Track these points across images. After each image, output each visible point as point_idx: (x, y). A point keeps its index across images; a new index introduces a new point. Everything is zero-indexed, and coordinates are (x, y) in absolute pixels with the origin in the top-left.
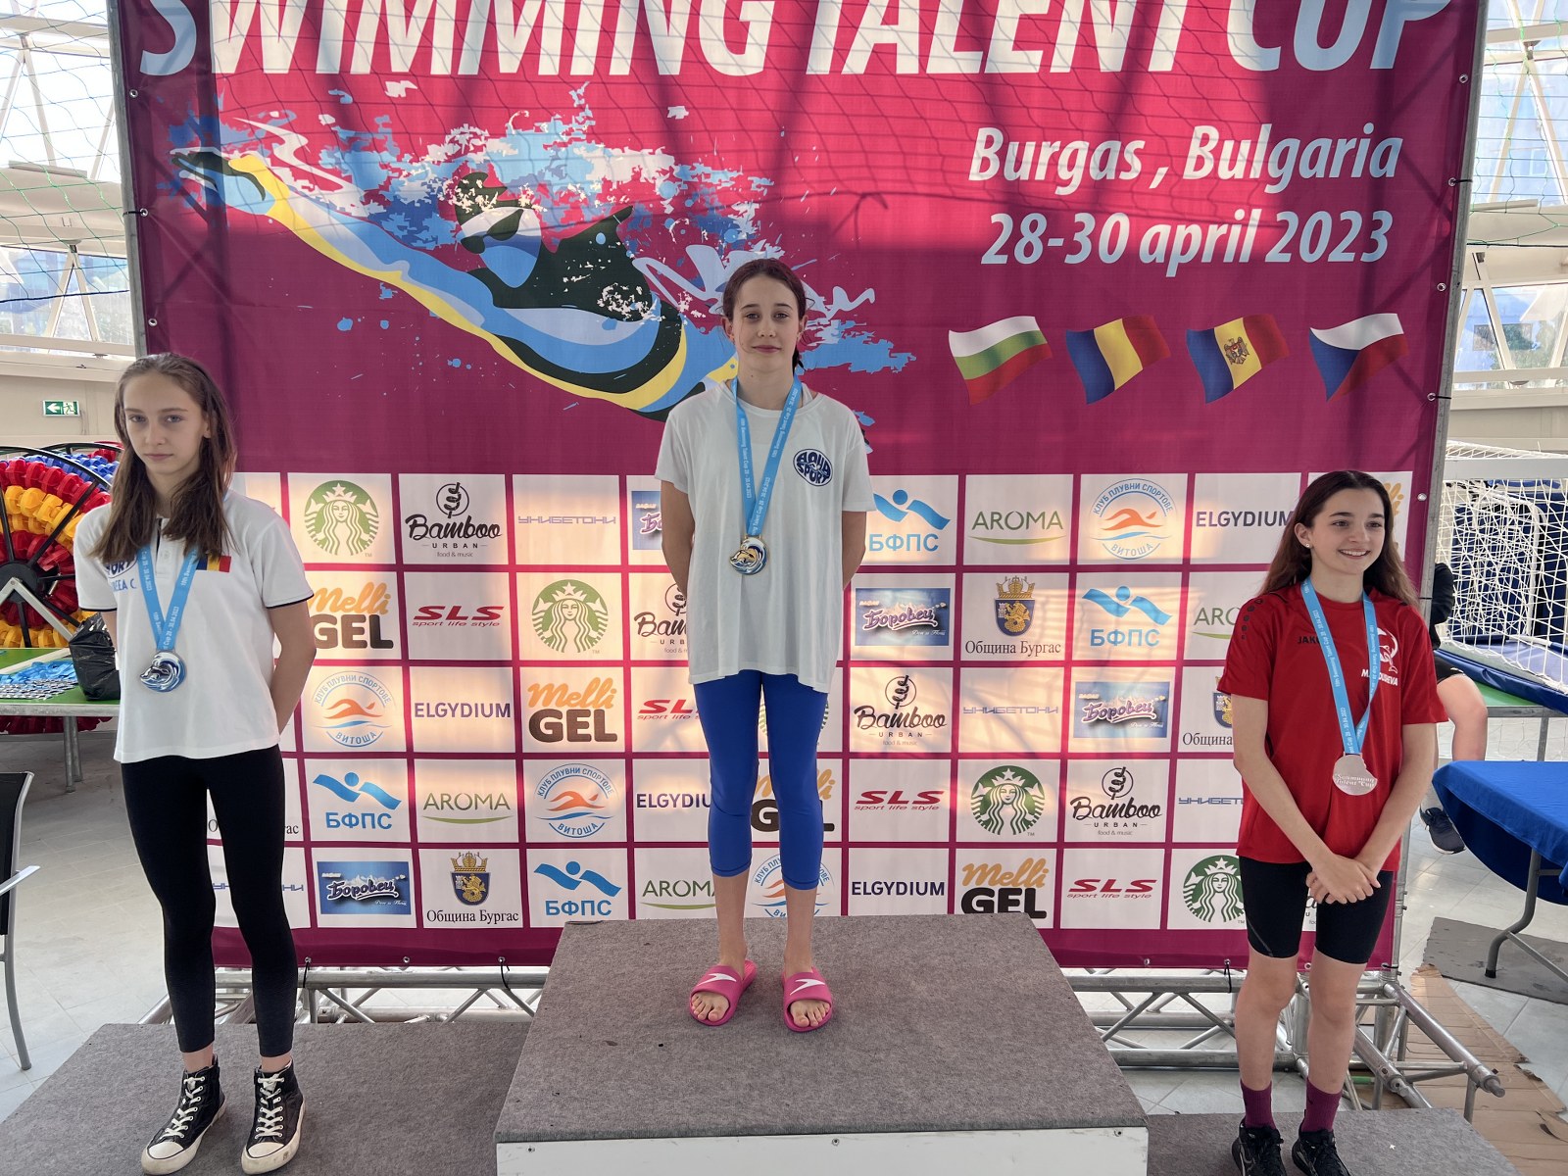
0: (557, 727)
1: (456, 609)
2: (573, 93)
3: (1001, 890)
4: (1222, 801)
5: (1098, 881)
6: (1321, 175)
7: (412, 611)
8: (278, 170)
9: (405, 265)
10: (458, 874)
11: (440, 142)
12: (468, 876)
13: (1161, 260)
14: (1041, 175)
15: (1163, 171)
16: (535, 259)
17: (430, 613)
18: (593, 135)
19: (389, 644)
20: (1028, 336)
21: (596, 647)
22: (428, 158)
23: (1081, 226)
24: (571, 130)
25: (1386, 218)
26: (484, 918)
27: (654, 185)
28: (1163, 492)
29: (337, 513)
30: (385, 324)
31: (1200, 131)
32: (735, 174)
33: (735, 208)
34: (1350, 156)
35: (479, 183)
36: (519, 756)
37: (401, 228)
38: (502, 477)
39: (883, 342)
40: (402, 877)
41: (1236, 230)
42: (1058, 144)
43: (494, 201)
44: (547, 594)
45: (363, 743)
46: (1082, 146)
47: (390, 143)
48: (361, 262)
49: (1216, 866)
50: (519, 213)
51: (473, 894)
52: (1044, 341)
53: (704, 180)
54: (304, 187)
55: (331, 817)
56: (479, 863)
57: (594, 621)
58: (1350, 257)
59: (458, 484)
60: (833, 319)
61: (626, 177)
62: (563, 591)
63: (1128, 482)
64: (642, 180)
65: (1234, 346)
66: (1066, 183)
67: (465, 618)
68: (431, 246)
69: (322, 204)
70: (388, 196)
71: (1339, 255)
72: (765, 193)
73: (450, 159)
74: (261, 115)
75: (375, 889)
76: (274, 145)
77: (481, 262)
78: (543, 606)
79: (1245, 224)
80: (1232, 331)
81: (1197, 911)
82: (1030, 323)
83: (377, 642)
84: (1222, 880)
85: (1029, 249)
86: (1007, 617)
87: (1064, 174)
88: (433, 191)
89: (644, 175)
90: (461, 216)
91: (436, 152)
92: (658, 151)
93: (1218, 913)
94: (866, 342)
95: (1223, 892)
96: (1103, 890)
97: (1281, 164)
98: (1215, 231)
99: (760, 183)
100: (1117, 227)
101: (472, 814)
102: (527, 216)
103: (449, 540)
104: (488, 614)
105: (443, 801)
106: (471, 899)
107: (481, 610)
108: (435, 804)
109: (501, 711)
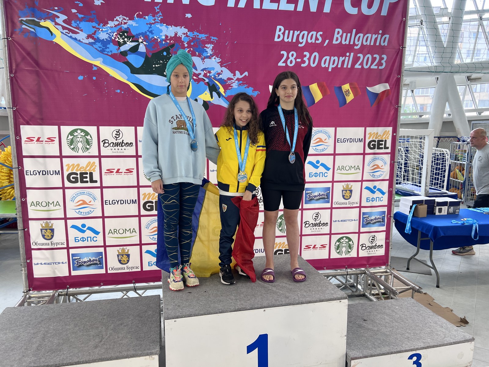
0: (152, 206)
1: (119, 170)
2: (155, 7)
3: (285, 250)
4: (345, 221)
5: (311, 245)
6: (368, 44)
7: (104, 171)
9: (102, 59)
10: (119, 255)
11: (113, 20)
12: (123, 255)
13: (327, 66)
14: (294, 40)
15: (327, 41)
16: (144, 59)
17: (110, 171)
18: (162, 21)
19: (96, 182)
22: (108, 25)
23: (305, 56)
24: (155, 19)
25: (385, 56)
26: (128, 268)
27: (181, 38)
28: (328, 133)
29: (78, 139)
30: (94, 78)
31: (337, 30)
32: (206, 36)
33: (206, 45)
34: (376, 39)
35: (126, 34)
36: (139, 216)
37: (100, 47)
38: (134, 127)
39: (250, 88)
40: (101, 257)
41: (347, 58)
42: (299, 32)
43: (130, 40)
45: (87, 214)
46: (306, 33)
47: (96, 20)
48: (86, 58)
49: (343, 239)
50: (139, 45)
51: (124, 261)
53: (197, 37)
54: (66, 32)
55: (76, 239)
56: (126, 251)
58: (376, 67)
59: (119, 130)
60: (236, 80)
63: (319, 130)
64: (178, 36)
65: (347, 91)
66: (301, 43)
67: (122, 172)
68: (110, 54)
70: (95, 37)
71: (373, 67)
72: (215, 42)
73: (116, 26)
74: (51, 8)
75: (92, 261)
76: (55, 18)
77: (126, 59)
79: (349, 56)
80: (346, 87)
81: (338, 253)
83: (92, 181)
84: (345, 243)
85: (291, 62)
87: (301, 40)
88: (110, 36)
89: (178, 34)
90: (119, 44)
91: (111, 24)
92: (183, 27)
93: (344, 253)
94: (245, 88)
95: (345, 247)
96: (313, 248)
97: (358, 40)
98: (341, 59)
99: (214, 39)
100: (315, 56)
101: (124, 235)
102: (141, 46)
103: (116, 148)
104: (129, 171)
105: (114, 232)
106: (124, 263)
107: (127, 170)
108: (112, 233)
109: (133, 202)
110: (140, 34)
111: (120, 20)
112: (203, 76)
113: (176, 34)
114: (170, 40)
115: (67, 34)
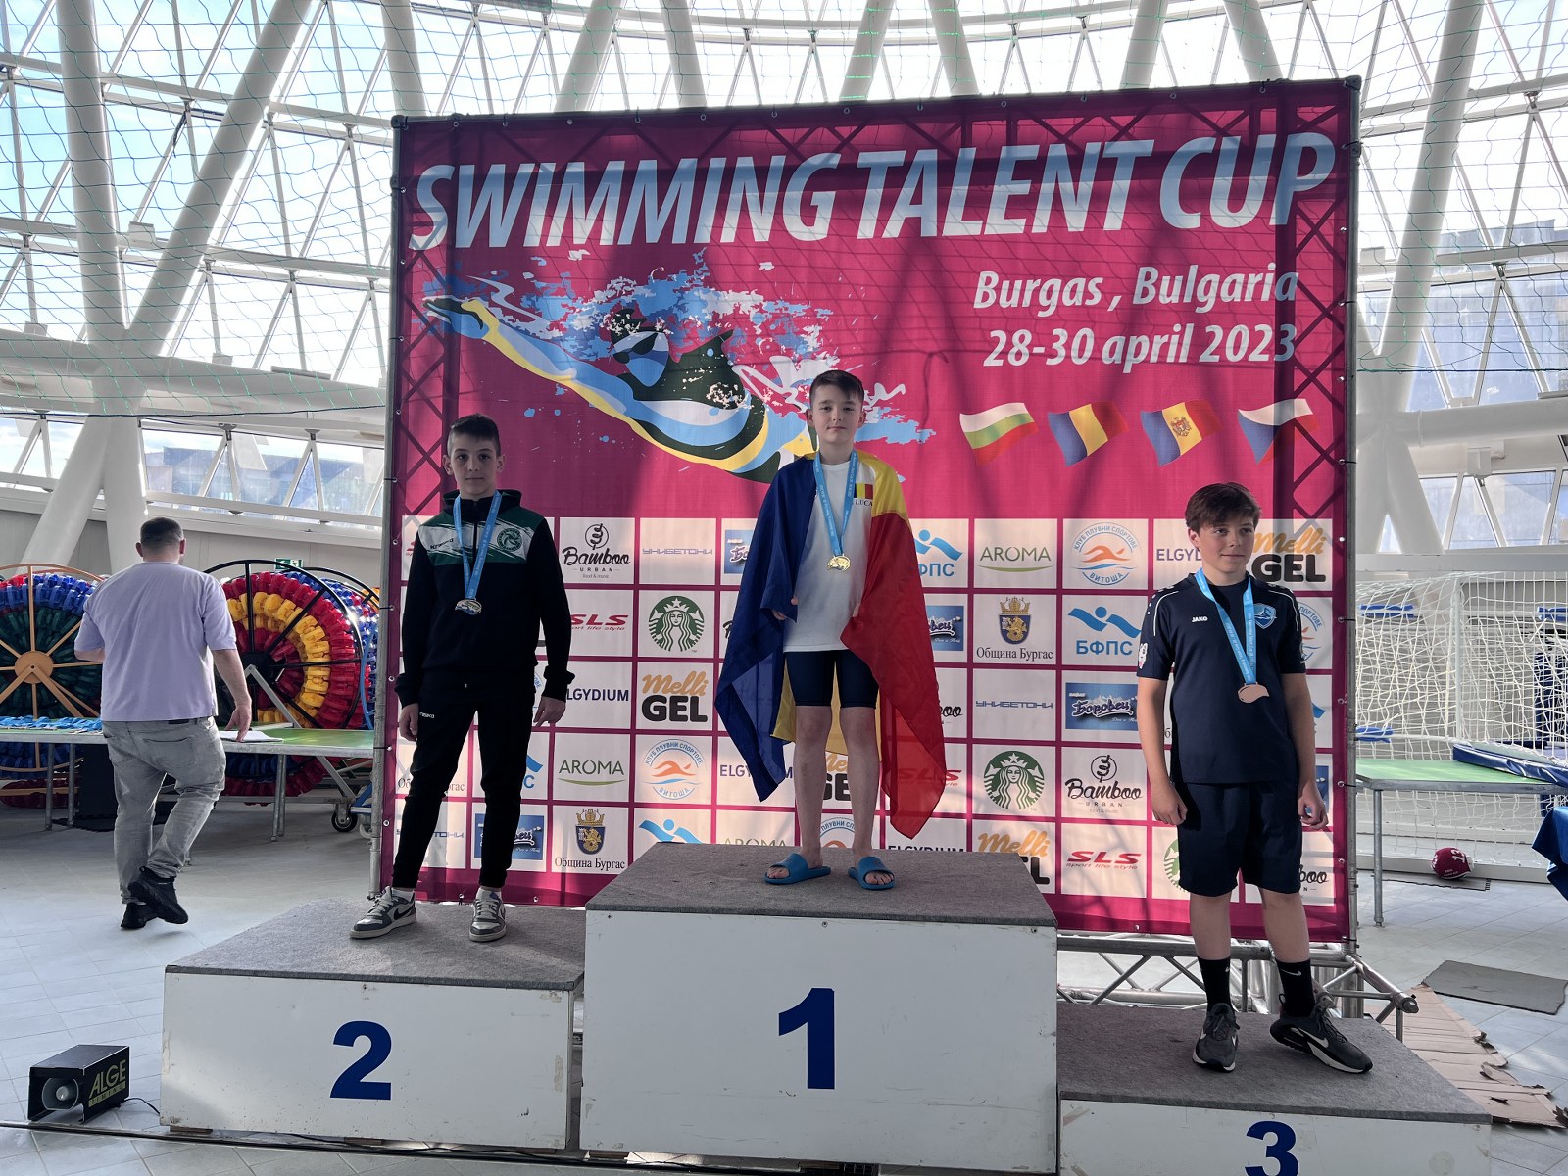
0: (662, 710)
1: (594, 617)
2: (695, 255)
5: (1092, 853)
6: (1238, 299)
8: (492, 309)
9: (574, 371)
10: (581, 828)
11: (603, 289)
12: (588, 829)
13: (1118, 361)
14: (1027, 302)
15: (1116, 300)
16: (664, 367)
17: (575, 620)
18: (708, 283)
20: (1020, 416)
21: (694, 647)
22: (594, 300)
23: (1057, 338)
24: (693, 279)
26: (598, 865)
27: (748, 316)
28: (1129, 533)
30: (557, 412)
31: (1143, 270)
32: (806, 307)
33: (805, 329)
34: (1260, 286)
35: (628, 315)
36: (633, 732)
37: (573, 347)
38: (633, 520)
39: (911, 421)
40: (539, 828)
41: (1175, 339)
42: (1039, 281)
43: (637, 328)
44: (660, 607)
46: (1057, 283)
47: (570, 290)
48: (544, 370)
50: (654, 336)
51: (591, 844)
52: (1032, 421)
53: (784, 311)
54: (509, 320)
56: (597, 818)
57: (694, 627)
58: (1265, 358)
59: (601, 525)
60: (875, 405)
61: (730, 311)
62: (672, 604)
63: (1101, 526)
64: (741, 312)
65: (1179, 423)
66: (1046, 308)
67: (600, 624)
68: (593, 359)
69: (521, 331)
70: (566, 325)
71: (1255, 356)
72: (827, 320)
73: (609, 300)
74: (485, 274)
76: (492, 293)
77: (627, 369)
78: (657, 615)
79: (1182, 334)
80: (1176, 412)
82: (1021, 408)
85: (1019, 355)
86: (1008, 629)
87: (1043, 300)
89: (742, 308)
90: (614, 338)
91: (600, 296)
92: (753, 292)
94: (899, 422)
96: (1095, 862)
97: (1207, 292)
98: (1159, 340)
99: (823, 312)
100: (1084, 337)
101: (594, 777)
102: (660, 337)
103: (592, 566)
104: (617, 621)
105: (574, 767)
106: (590, 849)
107: (612, 618)
108: (568, 769)
109: (622, 695)
110: (657, 314)
111: (618, 287)
112: (797, 398)
113: (737, 309)
114: (723, 322)
115: (510, 323)
